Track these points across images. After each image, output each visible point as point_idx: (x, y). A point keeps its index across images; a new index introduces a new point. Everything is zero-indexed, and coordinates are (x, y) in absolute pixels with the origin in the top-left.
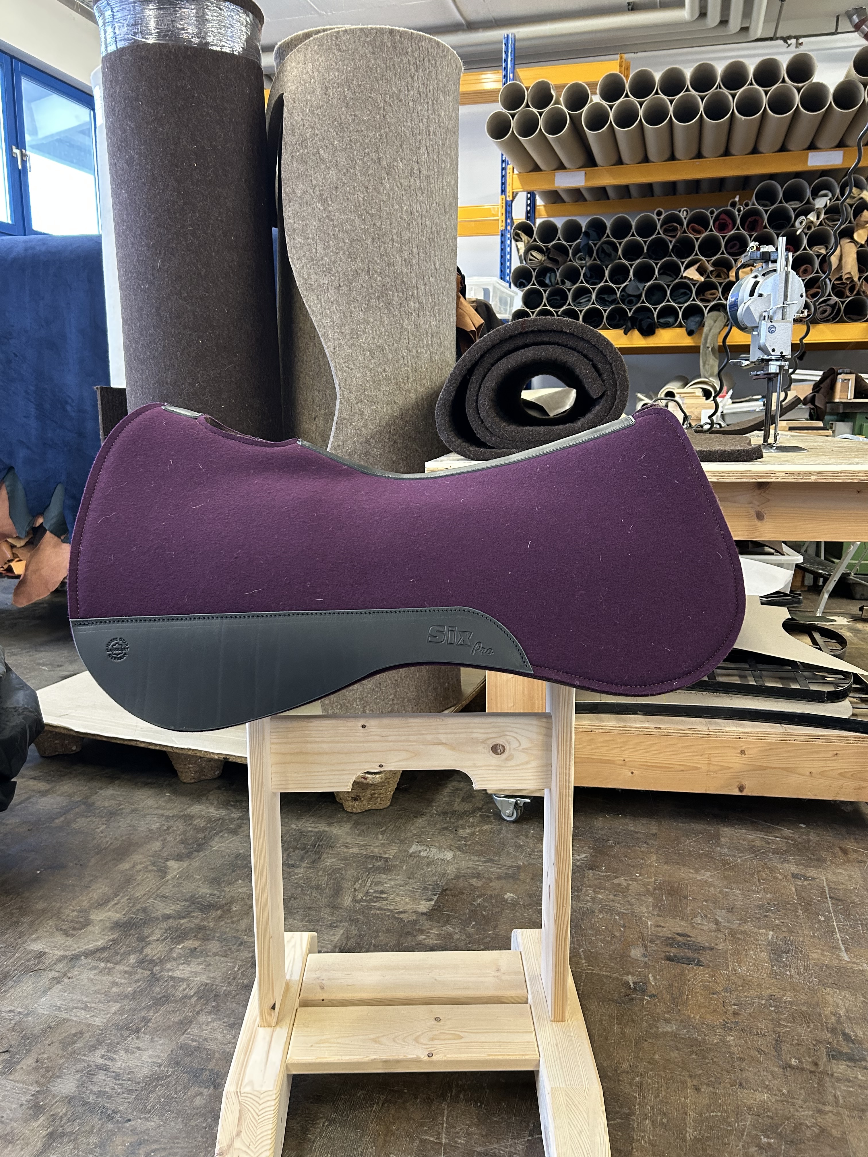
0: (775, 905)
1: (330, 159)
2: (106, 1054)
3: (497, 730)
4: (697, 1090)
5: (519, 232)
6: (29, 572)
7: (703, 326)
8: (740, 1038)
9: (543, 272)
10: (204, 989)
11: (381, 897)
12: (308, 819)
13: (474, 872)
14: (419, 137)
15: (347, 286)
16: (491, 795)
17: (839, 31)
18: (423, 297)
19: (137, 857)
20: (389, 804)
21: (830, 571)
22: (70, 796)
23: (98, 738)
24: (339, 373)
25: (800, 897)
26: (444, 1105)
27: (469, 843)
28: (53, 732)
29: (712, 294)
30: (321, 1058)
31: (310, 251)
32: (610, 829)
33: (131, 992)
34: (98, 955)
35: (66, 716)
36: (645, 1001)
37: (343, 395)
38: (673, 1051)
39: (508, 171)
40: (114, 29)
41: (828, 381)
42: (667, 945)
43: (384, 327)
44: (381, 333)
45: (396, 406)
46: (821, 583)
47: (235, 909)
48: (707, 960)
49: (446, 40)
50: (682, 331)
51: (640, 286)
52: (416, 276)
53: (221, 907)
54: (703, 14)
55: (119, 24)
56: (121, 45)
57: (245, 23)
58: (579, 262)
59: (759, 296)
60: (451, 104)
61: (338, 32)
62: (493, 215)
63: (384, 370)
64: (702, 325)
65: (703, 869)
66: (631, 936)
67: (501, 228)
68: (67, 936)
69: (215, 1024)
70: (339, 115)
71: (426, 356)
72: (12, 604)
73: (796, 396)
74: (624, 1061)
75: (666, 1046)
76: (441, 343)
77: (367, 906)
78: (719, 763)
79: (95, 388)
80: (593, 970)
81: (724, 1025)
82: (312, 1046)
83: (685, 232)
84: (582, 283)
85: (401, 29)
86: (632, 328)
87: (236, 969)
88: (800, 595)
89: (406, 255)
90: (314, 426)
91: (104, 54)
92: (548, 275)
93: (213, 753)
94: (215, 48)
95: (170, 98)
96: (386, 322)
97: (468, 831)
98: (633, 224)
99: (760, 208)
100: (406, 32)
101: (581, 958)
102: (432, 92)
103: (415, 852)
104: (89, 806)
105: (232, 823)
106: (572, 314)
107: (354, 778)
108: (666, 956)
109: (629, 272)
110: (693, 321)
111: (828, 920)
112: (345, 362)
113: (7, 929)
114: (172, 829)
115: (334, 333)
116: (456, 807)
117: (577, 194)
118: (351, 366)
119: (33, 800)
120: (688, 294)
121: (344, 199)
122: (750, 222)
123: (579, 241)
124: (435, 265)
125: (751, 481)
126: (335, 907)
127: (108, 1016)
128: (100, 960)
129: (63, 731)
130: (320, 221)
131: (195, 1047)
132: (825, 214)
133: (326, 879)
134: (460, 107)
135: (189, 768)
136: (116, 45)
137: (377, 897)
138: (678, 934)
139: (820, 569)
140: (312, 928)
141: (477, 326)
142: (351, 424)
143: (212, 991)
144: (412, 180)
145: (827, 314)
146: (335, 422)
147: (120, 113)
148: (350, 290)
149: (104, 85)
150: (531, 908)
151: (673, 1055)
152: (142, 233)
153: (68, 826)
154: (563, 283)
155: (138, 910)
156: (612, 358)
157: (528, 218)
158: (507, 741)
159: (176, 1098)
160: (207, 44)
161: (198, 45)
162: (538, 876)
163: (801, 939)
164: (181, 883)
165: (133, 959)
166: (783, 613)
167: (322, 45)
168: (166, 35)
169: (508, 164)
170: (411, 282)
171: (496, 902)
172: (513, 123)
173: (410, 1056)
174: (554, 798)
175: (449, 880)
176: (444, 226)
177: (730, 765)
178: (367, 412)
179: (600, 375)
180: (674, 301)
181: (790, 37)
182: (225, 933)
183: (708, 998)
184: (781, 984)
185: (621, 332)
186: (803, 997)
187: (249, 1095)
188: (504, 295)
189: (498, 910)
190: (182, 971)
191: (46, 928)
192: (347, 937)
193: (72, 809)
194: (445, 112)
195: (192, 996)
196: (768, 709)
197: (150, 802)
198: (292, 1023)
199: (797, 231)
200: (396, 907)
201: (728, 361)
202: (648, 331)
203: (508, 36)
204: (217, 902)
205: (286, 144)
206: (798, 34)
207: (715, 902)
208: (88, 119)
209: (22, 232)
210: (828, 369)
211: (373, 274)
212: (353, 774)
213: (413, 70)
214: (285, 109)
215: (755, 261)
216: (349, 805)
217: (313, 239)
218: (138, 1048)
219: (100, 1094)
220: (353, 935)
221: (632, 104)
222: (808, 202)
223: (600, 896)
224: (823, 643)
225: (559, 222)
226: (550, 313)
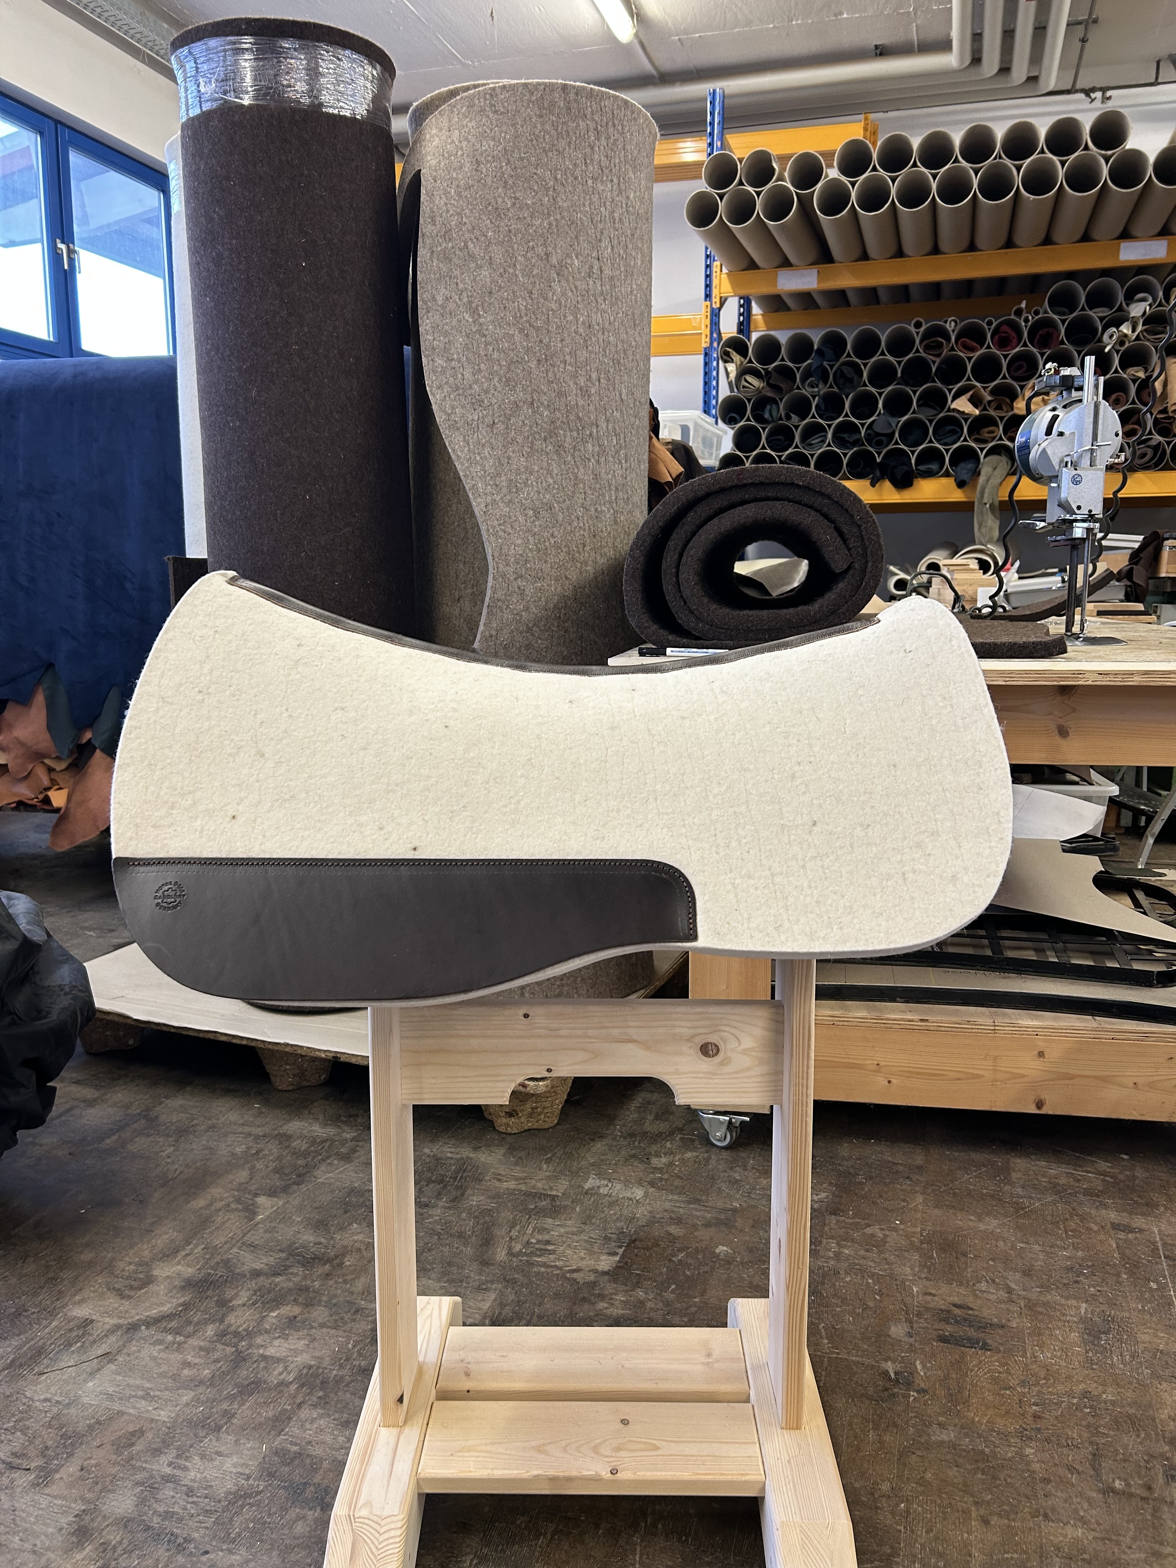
0: (1089, 1267)
1: (482, 255)
2: (174, 1460)
3: (707, 1023)
4: (986, 1522)
5: (728, 349)
6: (72, 805)
7: (979, 474)
8: (1043, 1451)
9: (761, 403)
10: (308, 1372)
11: (546, 1250)
12: (447, 1141)
13: (673, 1216)
14: (600, 226)
15: (503, 423)
16: (696, 1110)
17: (1160, 81)
18: (605, 438)
19: (216, 1191)
20: (556, 1122)
21: (1156, 806)
22: (127, 1107)
23: (165, 1028)
24: (492, 539)
25: (1123, 1256)
26: (636, 1539)
27: (666, 1176)
28: (103, 1019)
29: (989, 432)
30: (464, 1472)
31: (454, 376)
32: (859, 1159)
33: (210, 1376)
34: (164, 1324)
35: (122, 999)
36: (911, 1399)
37: (498, 568)
38: (951, 1467)
39: (714, 270)
40: (198, 86)
41: (1150, 549)
42: (940, 1321)
43: (552, 477)
44: (549, 486)
45: (567, 583)
46: (1143, 824)
47: (348, 1263)
48: (996, 1341)
49: (633, 97)
50: (950, 482)
51: (893, 421)
52: (596, 409)
53: (329, 1261)
54: (976, 60)
55: (205, 79)
56: (207, 107)
57: (370, 78)
58: (810, 390)
59: (1058, 435)
60: (643, 182)
61: (494, 89)
62: (695, 328)
63: (552, 535)
64: (976, 473)
65: (987, 1215)
66: (891, 1307)
67: (704, 345)
68: (122, 1298)
69: (322, 1422)
70: (495, 197)
71: (608, 516)
72: (48, 847)
73: (1108, 569)
74: (883, 1481)
75: (942, 1461)
76: (628, 499)
77: (527, 1261)
78: (1010, 1070)
79: (166, 558)
80: (838, 1354)
81: (1021, 1432)
82: (452, 1455)
83: (952, 349)
84: (814, 417)
85: (578, 84)
86: (882, 478)
87: (350, 1346)
88: (1114, 838)
89: (582, 381)
90: (458, 610)
91: (184, 120)
92: (768, 407)
93: (319, 1050)
94: (331, 111)
95: (272, 177)
96: (556, 472)
97: (664, 1160)
98: (883, 339)
99: (1055, 317)
100: (584, 88)
101: (821, 1337)
102: (617, 168)
103: (592, 1189)
104: (151, 1121)
105: (343, 1145)
106: (800, 459)
107: (512, 1087)
108: (939, 1336)
109: (878, 403)
110: (965, 468)
111: (1162, 1287)
112: (500, 525)
113: (41, 1288)
114: (263, 1153)
115: (486, 485)
116: (647, 1127)
117: (806, 299)
118: (509, 530)
119: (77, 1111)
120: (957, 432)
121: (500, 308)
122: (1041, 335)
123: (809, 361)
124: (620, 395)
125: (1051, 683)
126: (485, 1263)
127: (178, 1408)
128: (166, 1330)
129: (116, 1019)
130: (468, 338)
131: (295, 1453)
132: (1143, 325)
133: (471, 1224)
134: (655, 185)
135: (286, 1070)
136: (201, 107)
137: (541, 1250)
138: (955, 1306)
139: (1142, 804)
140: (453, 1290)
141: (674, 476)
142: (508, 607)
143: (318, 1376)
144: (591, 283)
145: (1147, 458)
146: (486, 604)
147: (205, 196)
148: (507, 428)
149: (185, 160)
150: (752, 1267)
151: (950, 1473)
152: (232, 354)
153: (123, 1148)
154: (788, 418)
155: (218, 1263)
156: (861, 518)
157: (740, 331)
158: (722, 1039)
159: (270, 1523)
160: (321, 105)
161: (308, 106)
162: (763, 1222)
163: (1126, 1314)
164: (275, 1227)
165: (210, 1330)
166: (1093, 864)
167: (472, 107)
168: (267, 94)
169: (714, 260)
170: (589, 418)
171: (703, 1258)
172: (722, 206)
173: (585, 1473)
174: (786, 1114)
175: (640, 1227)
176: (634, 343)
177: (1022, 1072)
178: (530, 590)
179: (845, 541)
180: (938, 441)
181: (1093, 90)
182: (335, 1296)
183: (998, 1394)
184: (1099, 1376)
185: (866, 483)
186: (1130, 1394)
187: (366, 1521)
188: (709, 434)
189: (707, 1268)
190: (276, 1348)
191: (94, 1286)
192: (502, 1302)
193: (128, 1125)
194: (635, 192)
195: (291, 1383)
196: (1075, 995)
197: (233, 1116)
198: (425, 1422)
199: (1105, 347)
200: (568, 1263)
201: (1016, 522)
202: (903, 482)
203: (714, 91)
204: (323, 1254)
205: (423, 235)
206: (1103, 86)
207: (1006, 1261)
208: (157, 204)
209: (68, 353)
210: (1150, 532)
211: (538, 407)
212: (512, 1081)
213: (593, 138)
214: (423, 191)
215: (1053, 388)
216: (502, 1122)
217: (459, 361)
218: (219, 1454)
219: (168, 1515)
220: (509, 1301)
221: (882, 179)
222: (1120, 309)
223: (847, 1252)
224: (1149, 906)
225: (783, 337)
226: (771, 460)
